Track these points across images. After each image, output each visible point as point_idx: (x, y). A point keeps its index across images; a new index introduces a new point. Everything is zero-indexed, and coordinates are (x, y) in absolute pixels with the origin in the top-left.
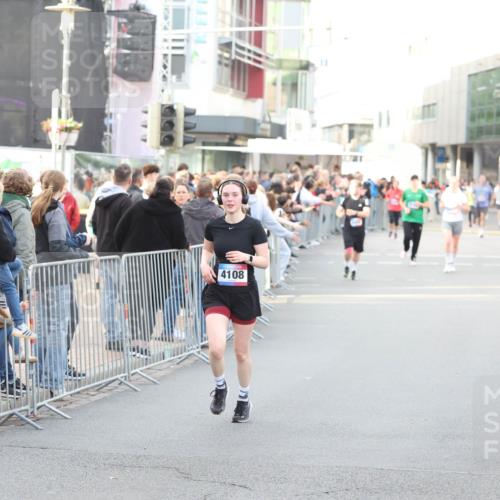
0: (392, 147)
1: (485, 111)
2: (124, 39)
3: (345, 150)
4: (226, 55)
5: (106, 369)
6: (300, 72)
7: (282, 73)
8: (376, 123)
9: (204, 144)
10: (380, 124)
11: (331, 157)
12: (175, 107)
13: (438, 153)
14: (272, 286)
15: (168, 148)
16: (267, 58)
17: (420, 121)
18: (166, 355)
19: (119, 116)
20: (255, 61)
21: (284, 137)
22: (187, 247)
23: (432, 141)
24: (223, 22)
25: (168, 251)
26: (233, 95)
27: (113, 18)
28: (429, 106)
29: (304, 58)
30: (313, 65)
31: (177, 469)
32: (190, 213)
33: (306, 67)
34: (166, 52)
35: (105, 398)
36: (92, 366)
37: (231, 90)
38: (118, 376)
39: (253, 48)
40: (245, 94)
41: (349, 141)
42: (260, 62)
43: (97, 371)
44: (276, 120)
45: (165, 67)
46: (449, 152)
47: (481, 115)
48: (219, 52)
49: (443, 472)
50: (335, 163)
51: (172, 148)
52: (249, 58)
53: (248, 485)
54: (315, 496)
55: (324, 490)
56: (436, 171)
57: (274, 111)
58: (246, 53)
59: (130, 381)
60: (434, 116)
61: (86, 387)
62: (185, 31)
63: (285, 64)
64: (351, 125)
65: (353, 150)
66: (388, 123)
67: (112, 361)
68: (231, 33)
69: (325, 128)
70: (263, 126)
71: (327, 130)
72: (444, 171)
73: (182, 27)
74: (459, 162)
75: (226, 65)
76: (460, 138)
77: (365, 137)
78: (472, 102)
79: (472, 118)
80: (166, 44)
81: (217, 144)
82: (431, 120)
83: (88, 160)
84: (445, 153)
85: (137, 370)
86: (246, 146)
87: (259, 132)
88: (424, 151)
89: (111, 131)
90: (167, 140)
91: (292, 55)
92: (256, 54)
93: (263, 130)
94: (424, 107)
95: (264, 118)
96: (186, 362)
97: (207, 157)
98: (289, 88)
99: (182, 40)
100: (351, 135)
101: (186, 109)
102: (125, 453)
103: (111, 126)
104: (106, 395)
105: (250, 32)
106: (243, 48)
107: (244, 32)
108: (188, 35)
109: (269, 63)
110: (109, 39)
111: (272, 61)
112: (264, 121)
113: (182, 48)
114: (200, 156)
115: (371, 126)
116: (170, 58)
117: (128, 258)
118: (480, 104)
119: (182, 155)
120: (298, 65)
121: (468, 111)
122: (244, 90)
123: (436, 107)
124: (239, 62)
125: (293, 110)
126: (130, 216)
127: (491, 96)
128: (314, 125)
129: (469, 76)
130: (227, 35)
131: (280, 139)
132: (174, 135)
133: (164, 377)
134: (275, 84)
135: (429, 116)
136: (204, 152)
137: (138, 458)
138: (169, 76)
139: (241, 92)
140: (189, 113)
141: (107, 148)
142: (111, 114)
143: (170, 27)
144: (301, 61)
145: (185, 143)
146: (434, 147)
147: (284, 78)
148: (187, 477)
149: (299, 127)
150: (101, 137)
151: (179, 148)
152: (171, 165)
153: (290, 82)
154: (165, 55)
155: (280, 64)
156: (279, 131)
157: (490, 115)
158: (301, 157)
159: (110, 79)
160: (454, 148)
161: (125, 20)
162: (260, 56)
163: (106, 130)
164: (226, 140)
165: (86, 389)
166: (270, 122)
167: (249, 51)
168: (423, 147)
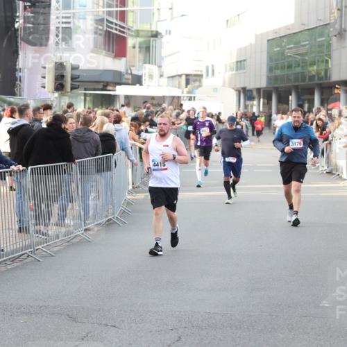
0: (215, 90)
1: (280, 65)
2: (28, 17)
3: (183, 93)
4: (101, 27)
5: (18, 246)
6: (152, 39)
7: (139, 40)
8: (204, 73)
9: (85, 90)
10: (207, 75)
11: (173, 97)
12: (65, 64)
13: (246, 94)
14: (133, 187)
15: (60, 92)
16: (129, 29)
17: (234, 72)
18: (60, 236)
19: (26, 70)
20: (120, 31)
21: (141, 84)
22: (74, 161)
23: (243, 86)
24: (98, 4)
25: (61, 164)
26: (105, 56)
27: (21, 2)
28: (241, 61)
29: (154, 29)
30: (160, 34)
31: (68, 315)
32: (76, 138)
33: (156, 35)
34: (58, 25)
35: (17, 267)
36: (8, 244)
37: (104, 52)
38: (27, 251)
39: (119, 23)
40: (114, 54)
41: (186, 87)
42: (124, 32)
43: (12, 248)
44: (135, 72)
45: (57, 36)
46: (255, 93)
47: (277, 68)
48: (95, 25)
49: (252, 314)
50: (176, 102)
51: (63, 92)
52: (116, 29)
53: (117, 325)
54: (163, 332)
55: (170, 328)
56: (246, 107)
57: (134, 66)
58: (114, 26)
59: (35, 254)
60: (244, 69)
61: (5, 259)
62: (72, 11)
63: (141, 33)
64: (187, 75)
65: (188, 92)
66: (213, 74)
67: (23, 240)
68: (104, 12)
69: (169, 77)
70: (126, 76)
71: (171, 79)
72: (252, 106)
73: (69, 8)
74: (262, 100)
75: (100, 35)
76: (262, 83)
77: (197, 83)
78: (270, 59)
79: (270, 69)
80: (58, 20)
81: (94, 90)
82: (242, 71)
83: (5, 102)
84: (252, 94)
85: (40, 247)
86: (115, 91)
87: (124, 81)
88: (237, 92)
89: (20, 80)
90: (59, 87)
91: (147, 27)
92: (120, 26)
93: (126, 79)
94: (237, 62)
95: (127, 70)
96: (74, 240)
97: (88, 98)
98: (144, 50)
99: (69, 17)
100: (188, 83)
101: (72, 65)
102: (31, 304)
103: (20, 77)
104: (18, 264)
105: (117, 11)
106: (112, 23)
107: (113, 11)
108: (74, 13)
109: (130, 33)
110: (18, 17)
111: (133, 31)
112: (127, 73)
113: (69, 23)
114: (83, 98)
115: (201, 76)
116: (60, 29)
117: (32, 169)
118: (276, 60)
119: (70, 97)
120: (150, 34)
121: (268, 65)
122: (113, 52)
123: (245, 62)
124: (109, 32)
125: (147, 66)
126: (34, 139)
127: (283, 54)
128: (161, 76)
129: (268, 40)
130: (101, 13)
131: (138, 85)
132: (64, 83)
133: (58, 251)
134: (134, 47)
135: (241, 69)
136: (85, 95)
137: (41, 307)
138: (60, 42)
139: (110, 53)
140: (74, 68)
141: (18, 93)
142: (20, 69)
143: (60, 8)
144: (152, 31)
145: (72, 89)
146: (244, 89)
147: (140, 43)
148: (75, 320)
149: (151, 77)
150: (14, 85)
151: (68, 92)
152: (63, 104)
153: (144, 46)
154: (58, 28)
155: (137, 34)
156: (137, 80)
157: (283, 68)
158: (153, 98)
159: (19, 45)
160: (259, 90)
161: (29, 4)
162: (124, 28)
163: (17, 80)
164: (101, 87)
165: (5, 261)
166: (131, 74)
167: (116, 25)
168: (236, 90)
